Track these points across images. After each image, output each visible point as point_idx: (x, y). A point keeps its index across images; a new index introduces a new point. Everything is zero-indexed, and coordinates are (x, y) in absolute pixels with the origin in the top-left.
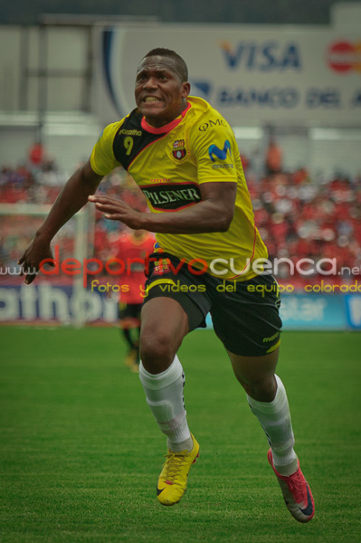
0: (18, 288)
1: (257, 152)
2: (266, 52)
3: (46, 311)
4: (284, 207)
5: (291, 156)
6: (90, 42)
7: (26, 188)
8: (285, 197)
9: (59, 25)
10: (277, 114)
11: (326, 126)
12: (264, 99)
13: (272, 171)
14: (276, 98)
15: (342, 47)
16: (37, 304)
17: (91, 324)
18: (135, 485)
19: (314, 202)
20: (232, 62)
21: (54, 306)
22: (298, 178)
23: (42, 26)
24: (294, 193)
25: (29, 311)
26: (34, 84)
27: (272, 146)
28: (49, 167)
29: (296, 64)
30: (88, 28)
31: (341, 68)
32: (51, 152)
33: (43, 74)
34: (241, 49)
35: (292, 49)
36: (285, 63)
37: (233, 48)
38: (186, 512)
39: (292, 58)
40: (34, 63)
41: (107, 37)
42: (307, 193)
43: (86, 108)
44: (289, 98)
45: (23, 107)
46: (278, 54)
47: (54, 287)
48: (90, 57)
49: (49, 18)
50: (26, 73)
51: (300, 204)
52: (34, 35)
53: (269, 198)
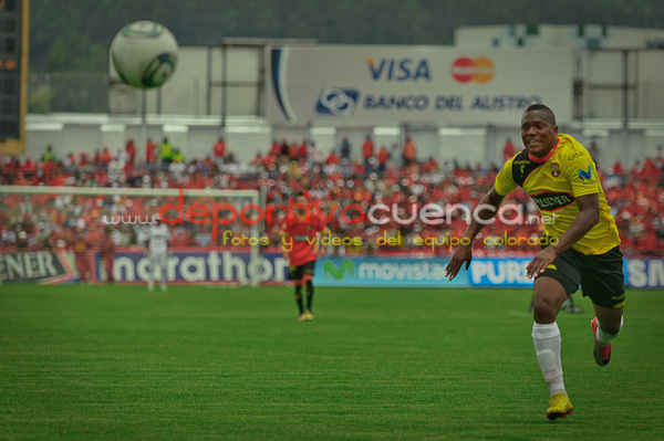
0: (206, 256)
1: (395, 146)
2: (402, 66)
3: (228, 275)
4: (417, 190)
5: (423, 149)
6: (262, 58)
7: (211, 176)
8: (418, 182)
9: (236, 46)
10: (412, 116)
11: (451, 126)
12: (401, 104)
13: (408, 161)
14: (411, 103)
15: (463, 62)
16: (221, 269)
17: (263, 284)
18: (300, 412)
19: (441, 186)
20: (376, 75)
21: (234, 269)
22: (429, 166)
23: (224, 47)
24: (426, 179)
25: (215, 275)
26: (217, 92)
27: (408, 140)
28: (230, 159)
29: (427, 76)
30: (261, 47)
31: (463, 79)
32: (231, 147)
33: (224, 84)
34: (383, 63)
35: (424, 64)
36: (418, 75)
37: (377, 65)
38: (341, 433)
39: (423, 71)
40: (217, 77)
41: (276, 55)
42: (436, 178)
43: (258, 113)
44: (421, 103)
45: (209, 112)
46: (412, 68)
47: (234, 255)
48: (262, 71)
49: (229, 40)
50: (210, 84)
51: (431, 187)
52: (217, 54)
53: (405, 182)
